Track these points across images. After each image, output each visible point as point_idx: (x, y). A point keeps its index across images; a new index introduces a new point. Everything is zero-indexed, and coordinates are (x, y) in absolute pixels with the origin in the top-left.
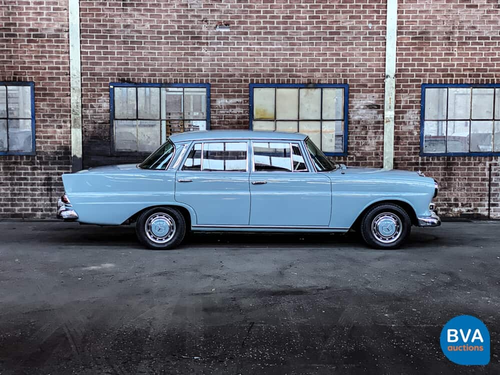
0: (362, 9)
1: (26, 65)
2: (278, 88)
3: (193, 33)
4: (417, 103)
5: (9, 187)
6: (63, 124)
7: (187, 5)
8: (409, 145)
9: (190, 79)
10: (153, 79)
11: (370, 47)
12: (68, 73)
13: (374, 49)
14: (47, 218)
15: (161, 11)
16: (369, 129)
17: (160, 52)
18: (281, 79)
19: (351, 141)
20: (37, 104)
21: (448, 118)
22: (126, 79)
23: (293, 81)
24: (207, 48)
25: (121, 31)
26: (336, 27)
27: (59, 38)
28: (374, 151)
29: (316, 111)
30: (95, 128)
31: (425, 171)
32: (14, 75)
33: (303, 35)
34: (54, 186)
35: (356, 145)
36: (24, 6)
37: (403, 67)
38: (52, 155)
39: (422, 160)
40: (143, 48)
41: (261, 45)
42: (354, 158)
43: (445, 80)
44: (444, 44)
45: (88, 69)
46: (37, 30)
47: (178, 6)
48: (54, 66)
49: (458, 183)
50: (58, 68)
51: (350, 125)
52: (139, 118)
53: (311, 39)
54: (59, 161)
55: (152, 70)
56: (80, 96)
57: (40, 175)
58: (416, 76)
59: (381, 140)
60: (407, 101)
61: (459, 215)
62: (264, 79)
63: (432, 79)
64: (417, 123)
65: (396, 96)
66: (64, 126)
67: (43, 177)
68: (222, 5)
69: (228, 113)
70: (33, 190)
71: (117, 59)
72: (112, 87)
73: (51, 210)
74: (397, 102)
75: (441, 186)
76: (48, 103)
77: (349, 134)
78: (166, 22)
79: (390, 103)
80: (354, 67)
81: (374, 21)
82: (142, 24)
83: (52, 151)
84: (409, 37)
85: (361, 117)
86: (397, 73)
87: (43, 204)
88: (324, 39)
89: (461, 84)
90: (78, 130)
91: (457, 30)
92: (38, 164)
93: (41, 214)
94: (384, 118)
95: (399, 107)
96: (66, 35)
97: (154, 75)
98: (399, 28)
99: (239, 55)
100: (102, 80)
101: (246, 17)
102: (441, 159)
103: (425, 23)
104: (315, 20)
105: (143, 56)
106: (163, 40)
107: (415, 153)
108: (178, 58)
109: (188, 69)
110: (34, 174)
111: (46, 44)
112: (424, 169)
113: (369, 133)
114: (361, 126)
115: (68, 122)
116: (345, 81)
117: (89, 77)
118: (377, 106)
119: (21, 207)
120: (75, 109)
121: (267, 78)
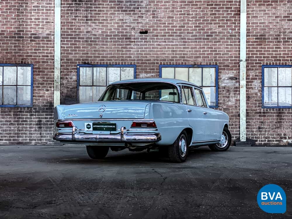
0: (225, 22)
1: (29, 54)
2: (176, 67)
3: (126, 36)
4: (259, 76)
5: (16, 126)
6: (49, 89)
7: (123, 20)
8: (255, 101)
9: (124, 62)
10: (103, 62)
11: (230, 43)
12: (53, 59)
13: (233, 45)
14: (38, 145)
15: (108, 23)
16: (231, 92)
17: (107, 47)
18: (178, 62)
19: (220, 99)
20: (34, 77)
21: (279, 86)
22: (87, 63)
23: (185, 63)
24: (134, 44)
25: (84, 35)
26: (210, 32)
27: (49, 39)
28: (234, 105)
29: (199, 81)
30: (68, 91)
31: (266, 117)
32: (22, 60)
33: (191, 37)
34: (43, 125)
35: (223, 101)
36: (29, 21)
37: (250, 55)
38: (43, 107)
39: (263, 110)
40: (97, 45)
41: (166, 43)
42: (222, 109)
43: (276, 63)
44: (275, 42)
45: (65, 57)
46: (36, 34)
47: (118, 20)
48: (45, 55)
49: (286, 125)
50: (48, 56)
51: (219, 89)
52: (94, 85)
53: (196, 39)
54: (46, 110)
55: (102, 57)
56: (60, 72)
57: (35, 119)
58: (258, 61)
59: (238, 99)
60: (253, 75)
61: (287, 144)
63: (268, 62)
64: (260, 89)
65: (246, 72)
66: (50, 90)
67: (37, 120)
68: (144, 20)
70: (30, 128)
71: (82, 51)
72: (78, 67)
73: (41, 140)
74: (248, 76)
75: (275, 126)
76: (41, 76)
77: (219, 95)
78: (111, 29)
79: (243, 76)
80: (222, 55)
81: (233, 29)
82: (97, 31)
83: (42, 104)
84: (254, 38)
85: (226, 85)
86: (247, 59)
87: (36, 136)
88: (204, 39)
89: (286, 65)
90: (58, 92)
91: (282, 34)
92: (34, 112)
93: (35, 142)
94: (240, 86)
95: (249, 79)
96: (52, 37)
97: (103, 60)
98: (247, 33)
99: (153, 48)
100: (73, 63)
101: (157, 26)
102: (275, 110)
103: (263, 29)
104: (198, 28)
105: (97, 49)
106: (109, 40)
107: (259, 106)
108: (117, 50)
109: (123, 57)
110: (31, 118)
111: (41, 42)
112: (265, 116)
113: (231, 94)
114: (226, 90)
115: (53, 87)
116: (216, 63)
117: (65, 61)
118: (235, 78)
119: (22, 138)
120: (57, 80)
121: (169, 62)
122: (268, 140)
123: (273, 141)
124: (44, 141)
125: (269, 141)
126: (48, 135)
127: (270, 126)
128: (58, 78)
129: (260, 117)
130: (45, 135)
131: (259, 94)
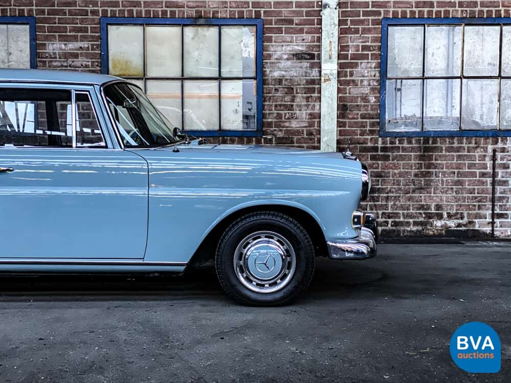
2: (148, 25)
4: (374, 50)
8: (362, 119)
16: (297, 93)
18: (152, 9)
19: (267, 112)
21: (426, 75)
23: (173, 13)
28: (305, 129)
29: (211, 63)
31: (389, 160)
35: (275, 118)
39: (383, 143)
42: (274, 139)
43: (419, 11)
49: (442, 181)
51: (265, 86)
58: (373, 6)
59: (316, 111)
60: (358, 46)
61: (444, 232)
62: (124, 10)
63: (400, 10)
64: (376, 84)
65: (339, 38)
69: (66, 67)
74: (343, 48)
75: (414, 185)
77: (265, 101)
79: (331, 50)
85: (283, 72)
89: (446, 18)
94: (320, 76)
95: (346, 57)
102: (414, 142)
107: (372, 132)
112: (386, 158)
113: (297, 100)
114: (283, 88)
116: (258, 14)
118: (309, 54)
121: (129, 8)
122: (395, 222)
123: (408, 224)
125: (396, 224)
127: (399, 185)
129: (374, 162)
131: (372, 99)
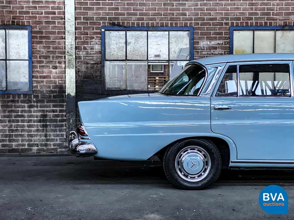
1: (24, 10)
2: (257, 30)
5: (7, 123)
6: (58, 65)
9: (175, 23)
10: (141, 23)
12: (63, 17)
14: (43, 153)
18: (259, 21)
20: (34, 46)
22: (116, 23)
23: (271, 23)
30: (87, 68)
32: (13, 19)
34: (49, 122)
38: (48, 93)
45: (81, 14)
48: (50, 10)
50: (54, 13)
52: (128, 59)
54: (54, 99)
55: (141, 14)
56: (74, 39)
57: (36, 112)
62: (243, 22)
66: (59, 66)
67: (39, 114)
69: (210, 54)
70: (29, 126)
71: (108, 4)
72: (103, 30)
73: (46, 145)
76: (44, 45)
83: (47, 89)
87: (39, 139)
90: (72, 70)
92: (34, 102)
93: (37, 149)
97: (142, 19)
100: (94, 23)
105: (132, 2)
108: (164, 3)
109: (173, 14)
110: (30, 112)
115: (63, 63)
117: (82, 21)
119: (17, 142)
120: (69, 51)
121: (246, 21)
124: (52, 147)
126: (58, 138)
128: (71, 48)
130: (53, 138)
